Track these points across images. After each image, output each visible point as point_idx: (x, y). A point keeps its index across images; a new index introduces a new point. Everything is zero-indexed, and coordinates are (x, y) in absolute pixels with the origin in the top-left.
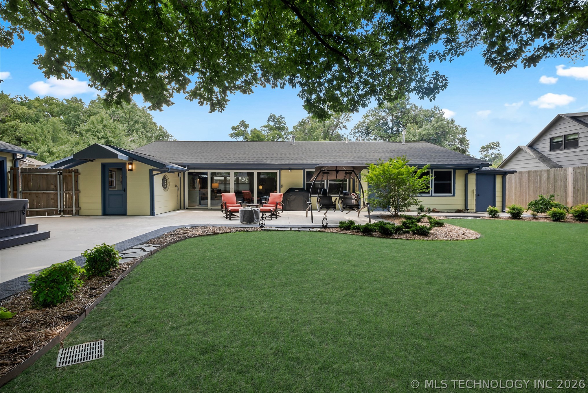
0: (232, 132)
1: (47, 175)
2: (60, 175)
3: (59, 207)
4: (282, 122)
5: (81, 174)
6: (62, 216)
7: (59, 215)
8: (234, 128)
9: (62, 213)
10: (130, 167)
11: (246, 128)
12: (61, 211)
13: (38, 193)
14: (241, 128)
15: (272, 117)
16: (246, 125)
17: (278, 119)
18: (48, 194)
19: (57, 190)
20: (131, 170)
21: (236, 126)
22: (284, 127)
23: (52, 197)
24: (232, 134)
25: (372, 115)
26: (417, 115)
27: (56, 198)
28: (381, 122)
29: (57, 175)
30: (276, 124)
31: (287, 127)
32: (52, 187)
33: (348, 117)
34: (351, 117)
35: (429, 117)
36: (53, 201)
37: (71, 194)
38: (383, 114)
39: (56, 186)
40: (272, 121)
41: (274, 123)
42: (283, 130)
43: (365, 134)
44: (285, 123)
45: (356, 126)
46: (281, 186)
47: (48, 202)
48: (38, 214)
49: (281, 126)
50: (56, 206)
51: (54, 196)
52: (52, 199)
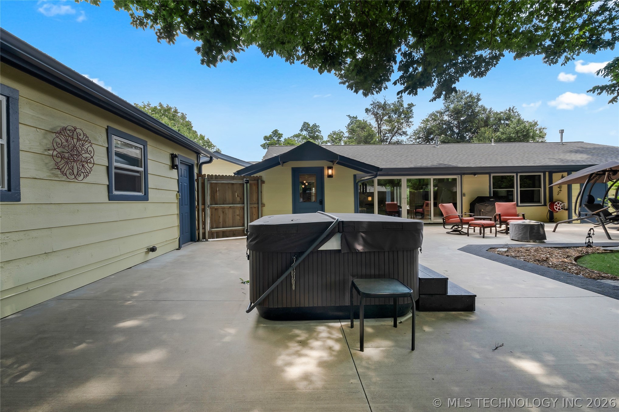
0: (264, 142)
1: (233, 184)
2: (247, 183)
3: (246, 225)
4: (317, 131)
5: (266, 182)
8: (266, 138)
10: (330, 172)
11: (280, 138)
13: (224, 208)
14: (274, 137)
15: (306, 126)
16: (279, 134)
17: (312, 128)
19: (244, 203)
20: (330, 176)
21: (268, 135)
22: (317, 136)
23: (238, 212)
24: (264, 144)
25: (433, 119)
26: (488, 118)
27: (241, 214)
28: (444, 126)
29: (243, 184)
30: (310, 133)
31: (322, 136)
32: (238, 199)
33: (408, 122)
34: (411, 122)
35: (504, 120)
36: (238, 218)
37: (257, 208)
38: (446, 118)
39: (242, 198)
40: (305, 130)
41: (307, 132)
42: (317, 139)
43: (426, 140)
44: (320, 131)
45: (416, 132)
46: (463, 195)
47: (234, 219)
48: (225, 234)
49: (315, 135)
50: (241, 224)
51: (240, 211)
52: (237, 215)
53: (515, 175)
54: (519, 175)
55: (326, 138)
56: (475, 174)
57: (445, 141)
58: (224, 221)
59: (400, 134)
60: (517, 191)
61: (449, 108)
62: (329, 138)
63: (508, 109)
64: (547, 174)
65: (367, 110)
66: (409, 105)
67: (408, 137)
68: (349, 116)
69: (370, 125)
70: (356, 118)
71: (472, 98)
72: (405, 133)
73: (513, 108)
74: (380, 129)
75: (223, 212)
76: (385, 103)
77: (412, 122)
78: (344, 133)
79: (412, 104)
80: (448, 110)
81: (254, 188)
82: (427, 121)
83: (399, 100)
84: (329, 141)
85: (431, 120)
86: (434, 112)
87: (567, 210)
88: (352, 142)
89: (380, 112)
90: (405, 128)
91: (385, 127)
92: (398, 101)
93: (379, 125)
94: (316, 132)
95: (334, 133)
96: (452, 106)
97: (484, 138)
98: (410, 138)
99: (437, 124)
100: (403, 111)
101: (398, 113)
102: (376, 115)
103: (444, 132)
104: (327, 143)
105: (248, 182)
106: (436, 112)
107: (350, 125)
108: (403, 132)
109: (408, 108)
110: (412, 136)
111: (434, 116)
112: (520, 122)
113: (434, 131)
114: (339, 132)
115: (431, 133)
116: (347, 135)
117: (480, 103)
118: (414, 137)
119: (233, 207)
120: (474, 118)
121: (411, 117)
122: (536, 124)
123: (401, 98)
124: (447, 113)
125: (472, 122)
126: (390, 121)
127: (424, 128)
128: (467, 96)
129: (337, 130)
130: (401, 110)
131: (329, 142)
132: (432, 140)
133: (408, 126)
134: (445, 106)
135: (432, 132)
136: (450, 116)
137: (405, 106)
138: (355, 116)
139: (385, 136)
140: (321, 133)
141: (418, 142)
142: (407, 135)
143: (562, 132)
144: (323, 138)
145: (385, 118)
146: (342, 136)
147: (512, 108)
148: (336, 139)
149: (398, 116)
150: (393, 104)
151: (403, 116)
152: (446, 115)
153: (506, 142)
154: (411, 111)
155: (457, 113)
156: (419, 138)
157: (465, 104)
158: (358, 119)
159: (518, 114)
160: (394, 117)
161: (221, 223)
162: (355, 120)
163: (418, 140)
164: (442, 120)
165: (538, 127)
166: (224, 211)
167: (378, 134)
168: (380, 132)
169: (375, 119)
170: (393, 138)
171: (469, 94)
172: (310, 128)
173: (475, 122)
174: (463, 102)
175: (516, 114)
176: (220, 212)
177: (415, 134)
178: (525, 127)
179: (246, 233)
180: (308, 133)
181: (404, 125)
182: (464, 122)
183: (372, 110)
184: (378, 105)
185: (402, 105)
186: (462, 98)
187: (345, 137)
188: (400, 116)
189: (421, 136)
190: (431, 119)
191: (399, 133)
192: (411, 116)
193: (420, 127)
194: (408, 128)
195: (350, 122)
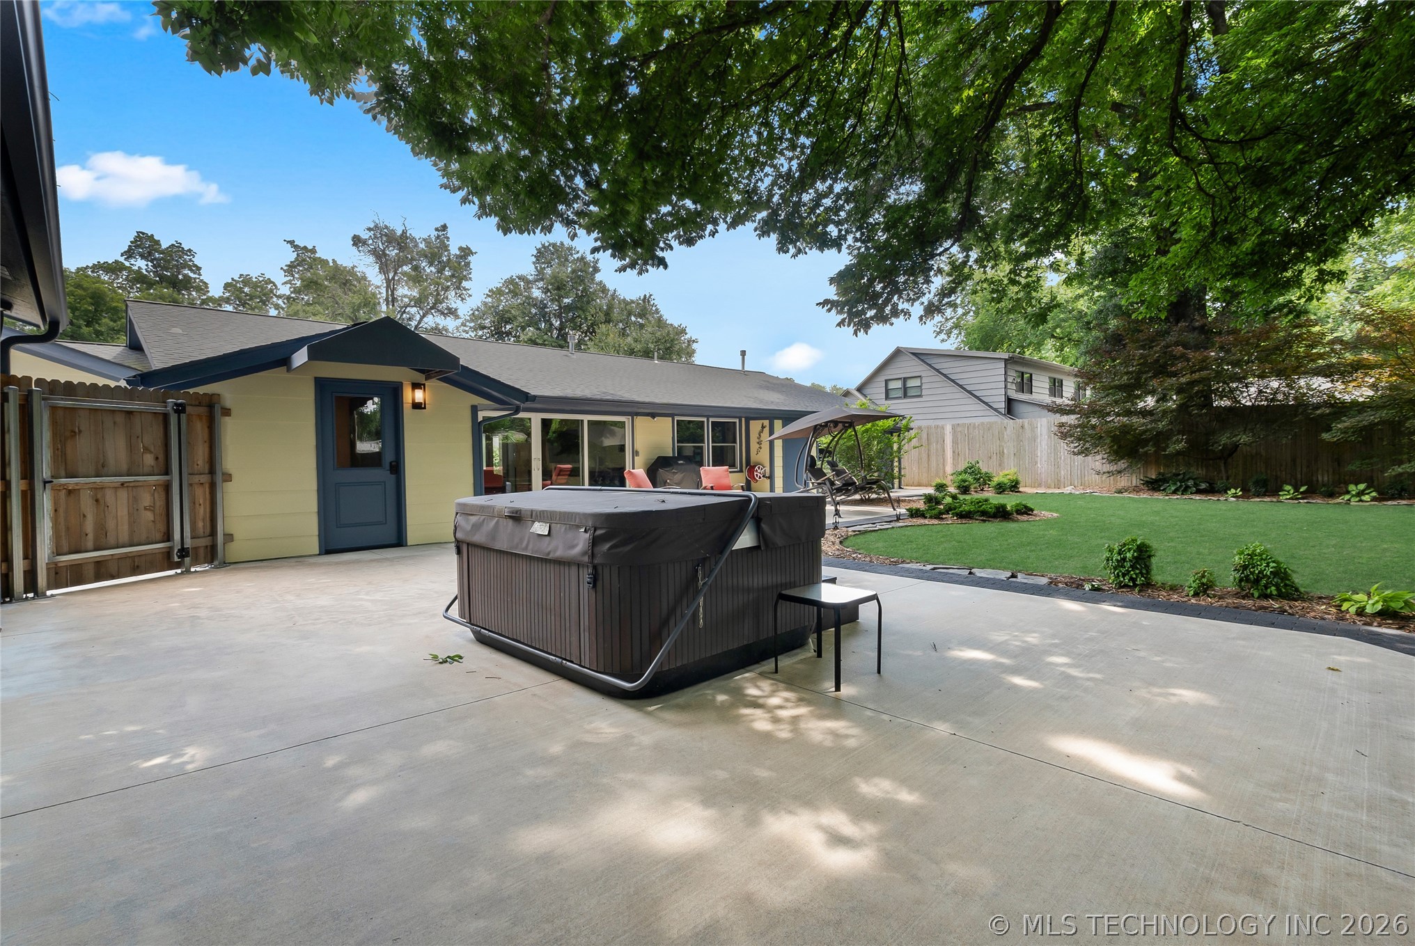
1: (129, 413)
2: (177, 413)
3: (177, 536)
5: (233, 413)
6: (188, 572)
7: (178, 565)
9: (187, 560)
10: (419, 395)
12: (184, 552)
13: (102, 488)
15: (144, 245)
17: (168, 253)
18: (135, 486)
19: (167, 472)
22: (188, 279)
23: (146, 500)
25: (510, 291)
26: (610, 307)
27: (160, 503)
28: (534, 311)
29: (166, 417)
30: (159, 266)
31: (206, 284)
32: (149, 459)
33: (458, 288)
34: (465, 289)
35: (635, 316)
36: (149, 516)
37: (207, 486)
38: (537, 293)
39: (161, 457)
40: (143, 257)
41: (150, 264)
42: (187, 289)
43: (496, 334)
44: (199, 269)
45: (477, 313)
46: (635, 453)
47: (133, 522)
48: (101, 571)
49: (180, 277)
50: (159, 536)
51: (156, 495)
52: (145, 509)
53: (705, 419)
54: (711, 420)
55: (216, 291)
56: (653, 416)
57: (537, 340)
58: (101, 529)
59: (443, 313)
60: (708, 446)
61: (543, 274)
62: (229, 291)
63: (642, 298)
64: (743, 419)
65: (357, 241)
66: (461, 249)
67: (459, 322)
68: (292, 243)
69: (364, 278)
70: (313, 251)
71: (585, 263)
72: (452, 312)
73: (650, 297)
74: (393, 294)
75: (97, 501)
76: (404, 232)
77: (468, 290)
78: (275, 285)
79: (468, 248)
80: (542, 279)
81: (200, 428)
82: (499, 294)
83: (440, 233)
84: (227, 301)
85: (507, 293)
86: (514, 277)
87: (769, 478)
88: (314, 315)
89: (393, 252)
90: (452, 300)
91: (403, 291)
92: (438, 237)
93: (388, 281)
94: (184, 268)
95: (246, 280)
96: (548, 271)
97: (607, 345)
98: (464, 325)
99: (520, 304)
100: (449, 260)
101: (436, 263)
102: (380, 256)
103: (533, 322)
104: (220, 305)
105: (184, 411)
106: (519, 278)
107: (295, 267)
108: (449, 309)
109: (461, 257)
110: (468, 321)
111: (514, 286)
112: (661, 323)
113: (515, 317)
114: (261, 279)
115: (508, 321)
116: (288, 293)
117: (598, 277)
118: (472, 324)
119: (132, 484)
120: (588, 302)
121: (466, 278)
122: (683, 331)
123: (444, 231)
124: (540, 284)
125: (584, 311)
126: (417, 278)
127: (493, 307)
128: (576, 256)
129: (254, 274)
130: (445, 259)
131: (227, 303)
132: (507, 336)
133: (460, 296)
134: (536, 268)
135: (510, 319)
136: (546, 291)
137: (454, 250)
138: (310, 247)
139: (404, 312)
140: (200, 274)
141: (481, 337)
142: (457, 317)
143: (743, 353)
144: (207, 287)
145: (406, 268)
146: (271, 291)
147: (647, 297)
148: (251, 299)
149: (438, 272)
150: (424, 240)
151: (448, 273)
152: (539, 288)
153: (641, 356)
154: (468, 264)
155: (558, 288)
156: (483, 328)
157: (573, 271)
158: (317, 255)
159: (657, 309)
160: (428, 270)
161: (91, 537)
162: (310, 258)
163: (480, 333)
164: (529, 297)
165: (687, 337)
166: (99, 496)
167: (387, 304)
168: (392, 300)
169: (377, 267)
170: (425, 319)
171: (579, 255)
172: (162, 252)
173: (589, 312)
174: (570, 269)
175: (654, 308)
176: (86, 500)
177: (474, 317)
178: (668, 334)
179: (176, 559)
180: (154, 266)
181: (451, 294)
182: (569, 308)
183: (371, 242)
184: (386, 235)
185: (446, 248)
186: (567, 260)
187: (279, 297)
188: (440, 271)
189: (487, 322)
190: (507, 291)
191: (438, 311)
192: (465, 276)
193: (485, 304)
194: (459, 301)
195: (296, 259)
